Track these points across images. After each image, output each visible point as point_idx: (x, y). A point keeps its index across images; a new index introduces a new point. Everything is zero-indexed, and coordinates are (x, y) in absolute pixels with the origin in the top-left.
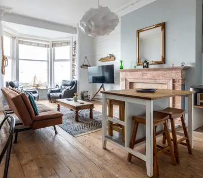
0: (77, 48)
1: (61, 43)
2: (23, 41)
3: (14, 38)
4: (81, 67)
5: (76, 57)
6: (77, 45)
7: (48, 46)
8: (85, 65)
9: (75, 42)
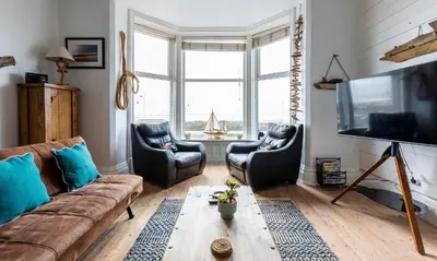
0: (304, 35)
1: (271, 35)
2: (190, 44)
3: (172, 39)
4: (317, 86)
5: (302, 61)
6: (305, 28)
7: (244, 47)
8: (328, 79)
9: (301, 19)
